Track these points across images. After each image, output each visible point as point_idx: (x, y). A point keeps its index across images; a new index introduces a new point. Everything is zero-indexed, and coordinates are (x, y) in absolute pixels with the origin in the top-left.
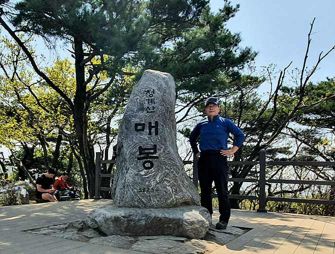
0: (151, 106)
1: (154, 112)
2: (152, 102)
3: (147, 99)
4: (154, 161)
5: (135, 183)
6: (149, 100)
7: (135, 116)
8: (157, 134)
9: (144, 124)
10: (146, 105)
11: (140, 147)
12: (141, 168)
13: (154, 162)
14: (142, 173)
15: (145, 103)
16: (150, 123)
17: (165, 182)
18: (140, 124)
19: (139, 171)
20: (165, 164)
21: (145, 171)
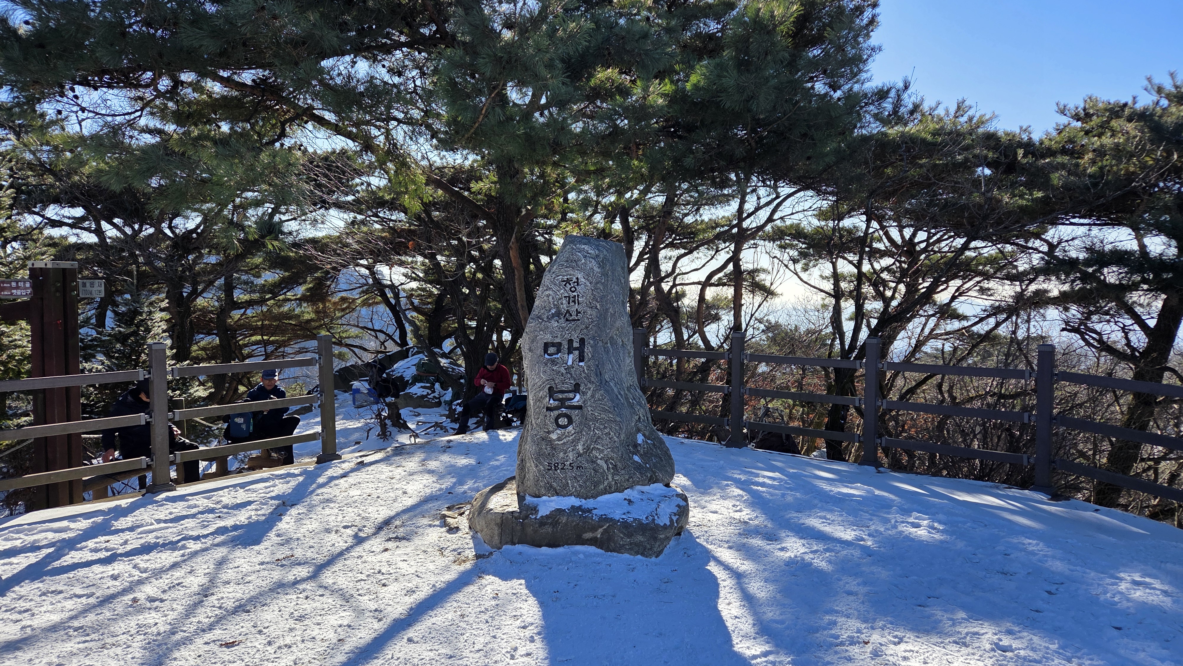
0: (572, 310)
1: (579, 320)
2: (574, 301)
4: (574, 413)
5: (540, 453)
6: (569, 297)
7: (544, 329)
9: (560, 344)
10: (564, 307)
11: (550, 389)
12: (551, 427)
13: (573, 417)
14: (554, 436)
15: (562, 303)
16: (570, 342)
17: (594, 452)
18: (553, 345)
19: (549, 432)
20: (595, 420)
21: (559, 432)
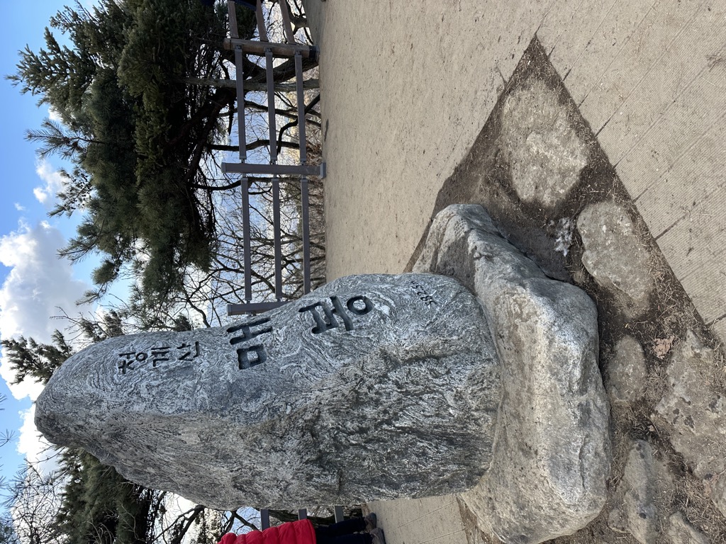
0: (179, 353)
1: (197, 343)
2: (163, 354)
3: (151, 365)
4: (344, 299)
5: (418, 315)
6: (154, 361)
7: (214, 376)
8: (267, 320)
10: (174, 363)
11: (315, 331)
12: (371, 316)
13: (348, 297)
14: (385, 310)
15: (166, 367)
16: (233, 341)
18: (242, 358)
19: (383, 317)
21: (377, 306)
